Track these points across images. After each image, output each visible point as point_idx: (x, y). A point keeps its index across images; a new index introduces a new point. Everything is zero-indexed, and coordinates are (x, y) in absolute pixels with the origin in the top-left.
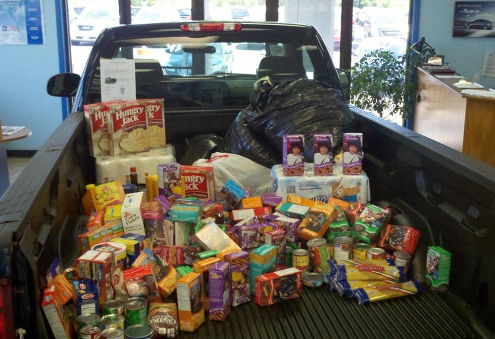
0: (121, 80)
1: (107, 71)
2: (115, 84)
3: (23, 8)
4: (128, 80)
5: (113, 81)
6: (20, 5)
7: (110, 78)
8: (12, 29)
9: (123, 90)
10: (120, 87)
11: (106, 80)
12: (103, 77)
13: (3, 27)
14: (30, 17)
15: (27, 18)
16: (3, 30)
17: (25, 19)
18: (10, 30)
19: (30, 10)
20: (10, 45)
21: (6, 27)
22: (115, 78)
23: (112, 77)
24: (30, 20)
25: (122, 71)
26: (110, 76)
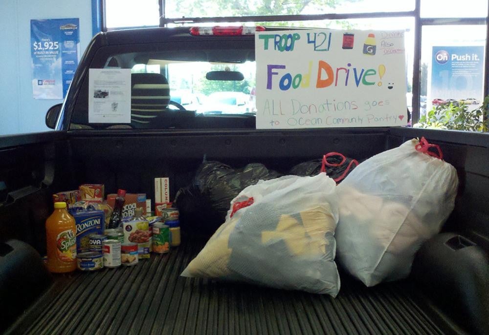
0: (114, 93)
1: (96, 82)
2: (106, 99)
3: (60, 60)
4: (122, 94)
5: (104, 94)
6: (57, 58)
7: (100, 91)
8: (48, 83)
9: (115, 106)
10: (112, 103)
11: (95, 93)
12: (92, 89)
13: (39, 81)
14: (67, 70)
15: (64, 70)
16: (39, 84)
17: (61, 72)
18: (46, 84)
19: (67, 62)
20: (45, 100)
21: (42, 81)
22: (107, 91)
23: (103, 90)
24: (66, 73)
25: (115, 82)
26: (100, 89)
